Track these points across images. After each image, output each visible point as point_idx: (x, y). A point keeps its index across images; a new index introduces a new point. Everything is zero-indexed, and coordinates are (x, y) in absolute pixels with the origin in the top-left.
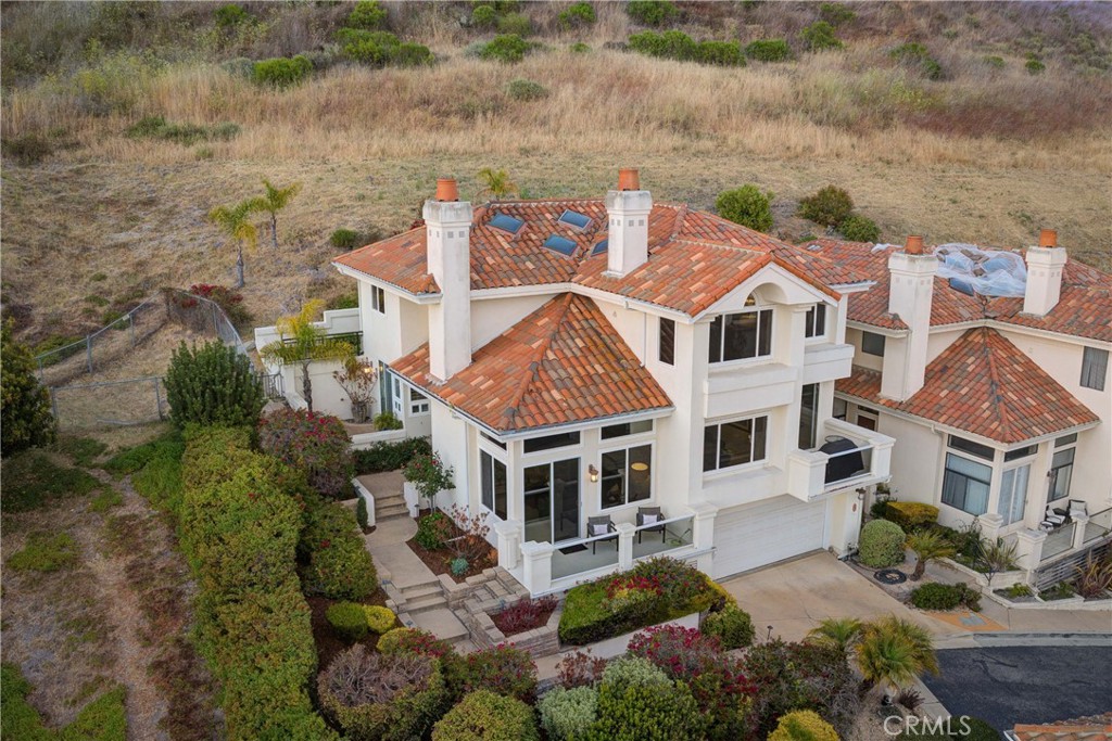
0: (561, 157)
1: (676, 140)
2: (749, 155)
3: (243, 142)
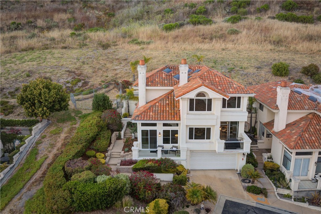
0: (233, 51)
1: (272, 47)
2: (296, 52)
3: (152, 46)
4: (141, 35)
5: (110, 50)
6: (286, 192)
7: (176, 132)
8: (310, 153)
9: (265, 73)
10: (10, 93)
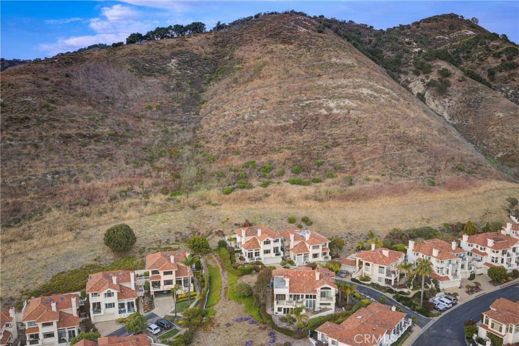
0: (268, 209)
1: (287, 205)
2: (299, 208)
3: (223, 207)
4: (213, 198)
5: (198, 210)
6: (295, 267)
7: (259, 252)
8: (301, 255)
9: (285, 222)
10: (166, 242)
